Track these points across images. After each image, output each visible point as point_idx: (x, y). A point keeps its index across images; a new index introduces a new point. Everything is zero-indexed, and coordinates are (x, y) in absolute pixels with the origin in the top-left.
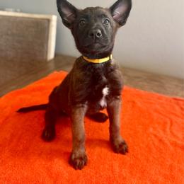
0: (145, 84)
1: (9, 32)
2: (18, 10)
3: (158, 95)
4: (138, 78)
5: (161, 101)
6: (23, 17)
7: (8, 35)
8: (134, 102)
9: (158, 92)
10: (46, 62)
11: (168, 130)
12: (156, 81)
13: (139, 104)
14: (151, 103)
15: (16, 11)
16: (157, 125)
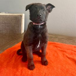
0: (67, 41)
1: (4, 22)
2: (7, 13)
6: (9, 15)
7: (3, 23)
10: (21, 34)
12: (71, 40)
15: (6, 13)
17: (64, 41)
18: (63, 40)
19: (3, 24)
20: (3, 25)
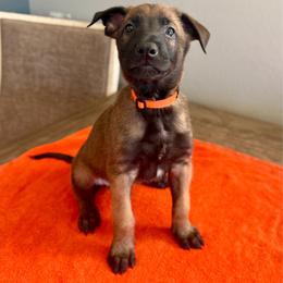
0: (257, 143)
3: (274, 164)
4: (246, 131)
5: (275, 177)
6: (73, 28)
8: (227, 177)
9: (275, 160)
11: (274, 230)
13: (235, 180)
14: (257, 180)
15: (66, 18)
16: (256, 220)
17: (248, 142)
18: (245, 136)
19: (51, 57)
20: (52, 61)
